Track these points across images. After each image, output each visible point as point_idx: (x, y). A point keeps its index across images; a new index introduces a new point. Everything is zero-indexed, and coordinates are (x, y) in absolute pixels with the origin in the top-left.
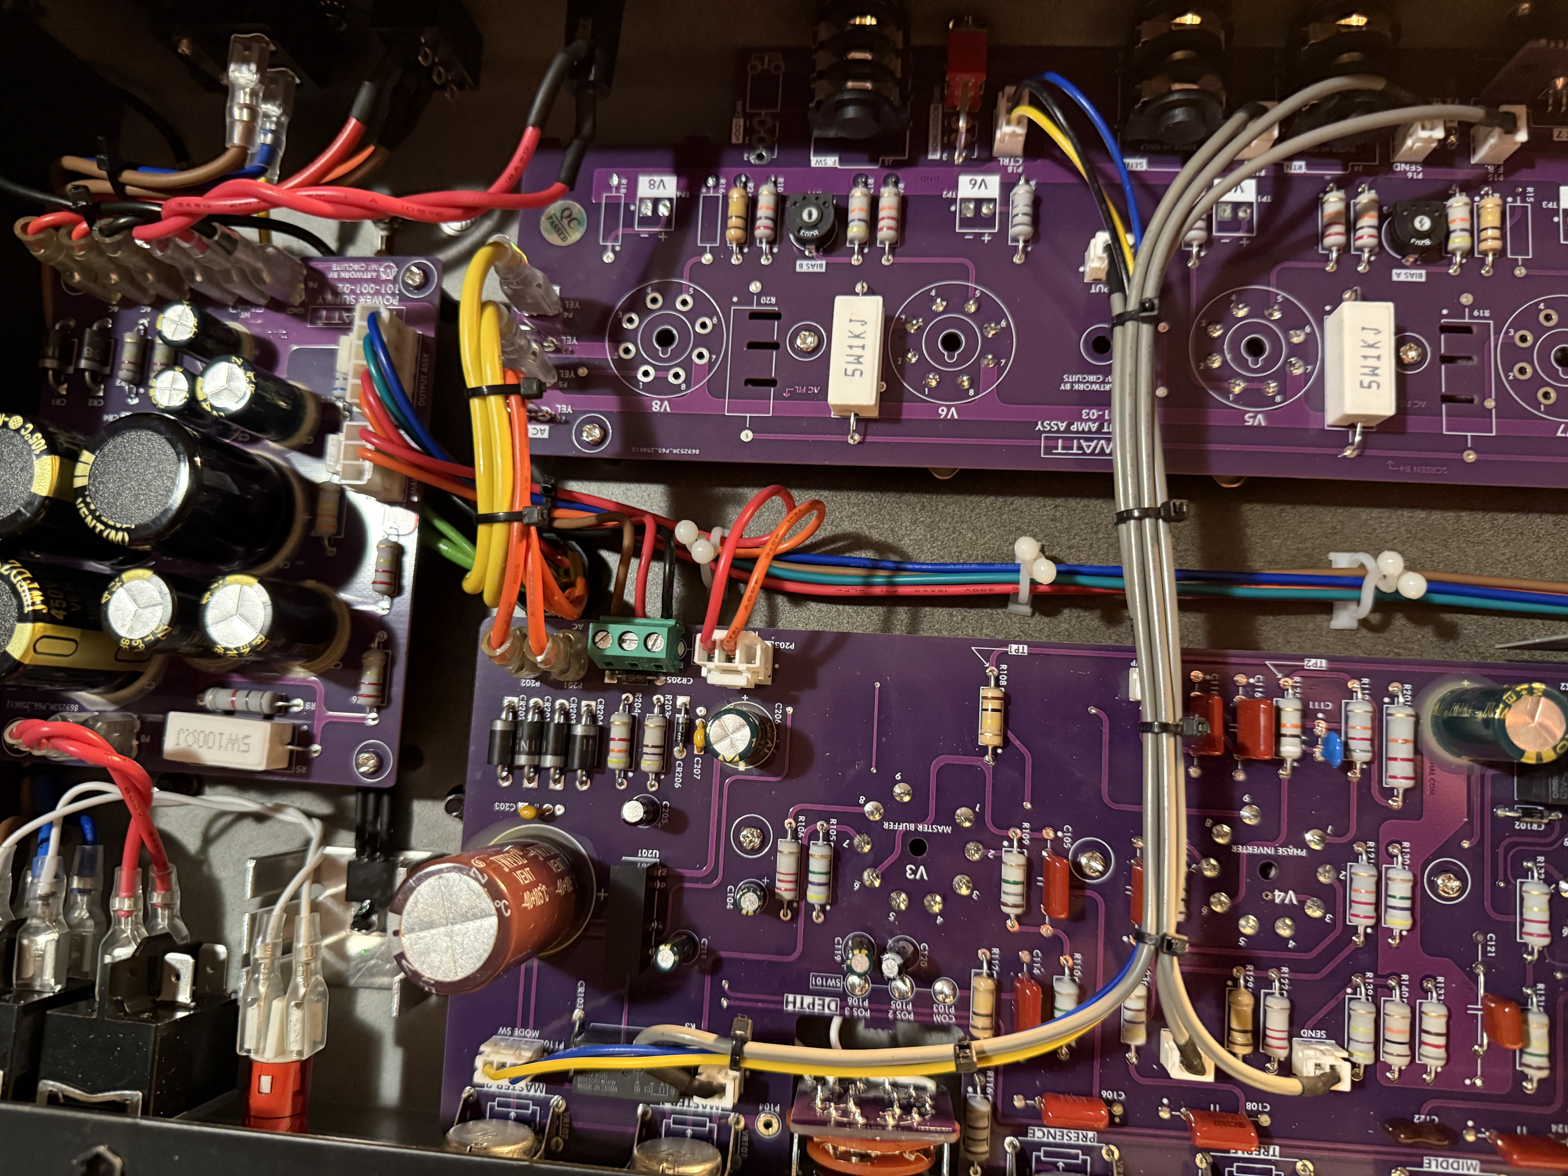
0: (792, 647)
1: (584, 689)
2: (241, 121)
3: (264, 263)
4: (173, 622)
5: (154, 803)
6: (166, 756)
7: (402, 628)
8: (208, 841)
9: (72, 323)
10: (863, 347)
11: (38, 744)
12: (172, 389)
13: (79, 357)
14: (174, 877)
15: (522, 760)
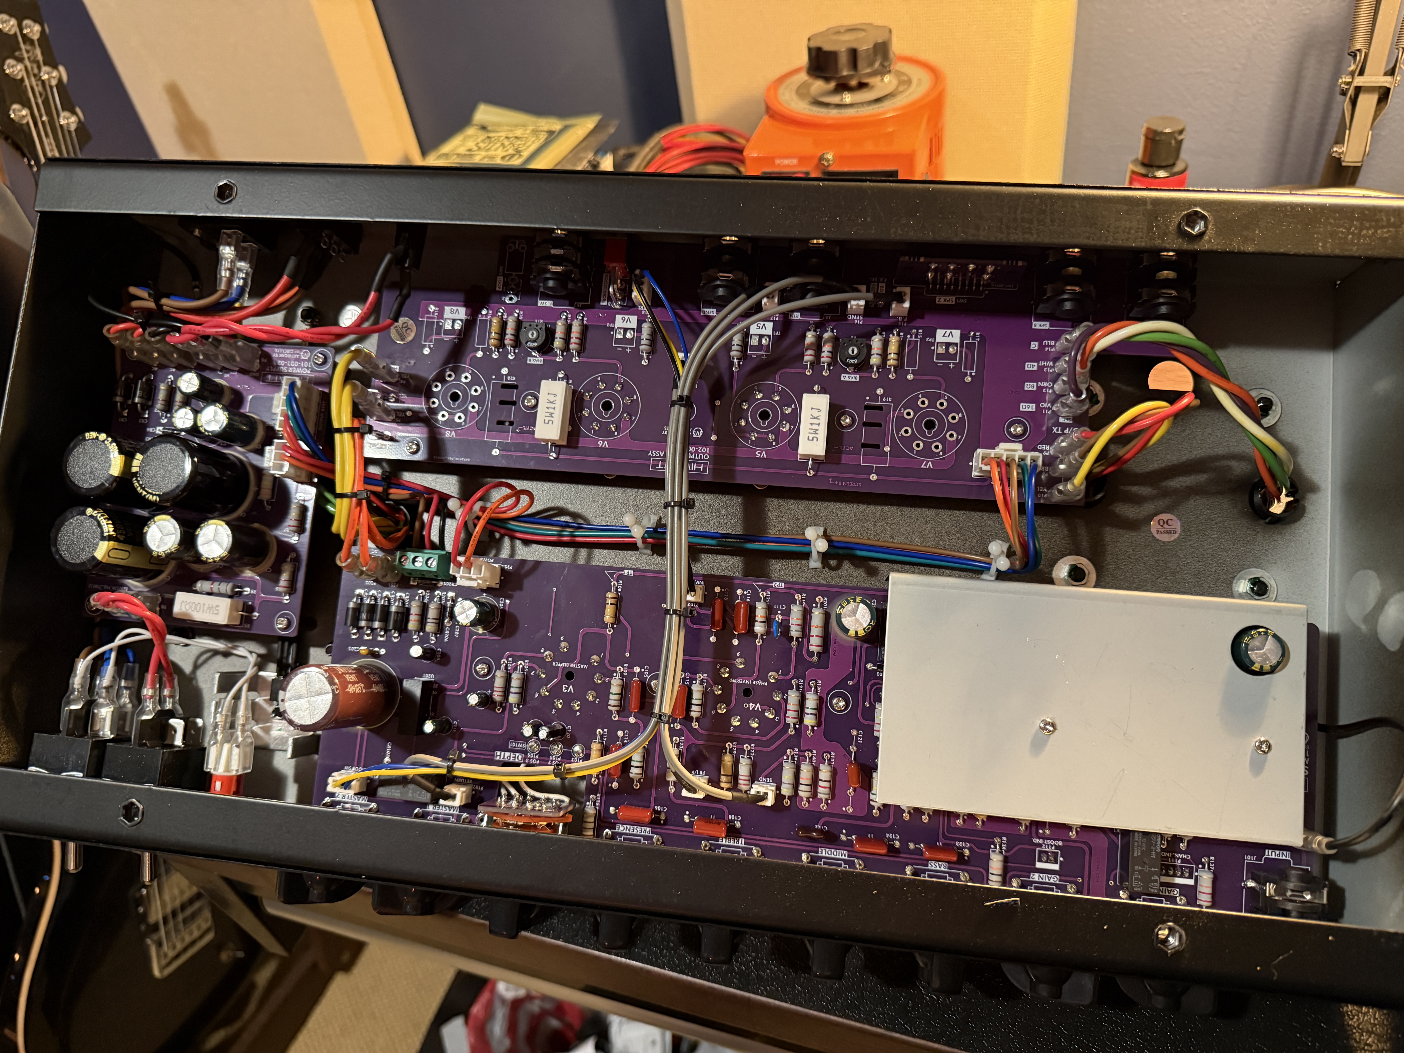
0: (511, 568)
1: (400, 587)
2: (225, 277)
3: (237, 351)
4: (180, 544)
5: (166, 641)
6: (174, 615)
7: (304, 550)
8: (196, 667)
9: (131, 376)
10: (554, 408)
11: (107, 604)
12: (184, 418)
13: (135, 396)
14: (176, 681)
15: (363, 623)
